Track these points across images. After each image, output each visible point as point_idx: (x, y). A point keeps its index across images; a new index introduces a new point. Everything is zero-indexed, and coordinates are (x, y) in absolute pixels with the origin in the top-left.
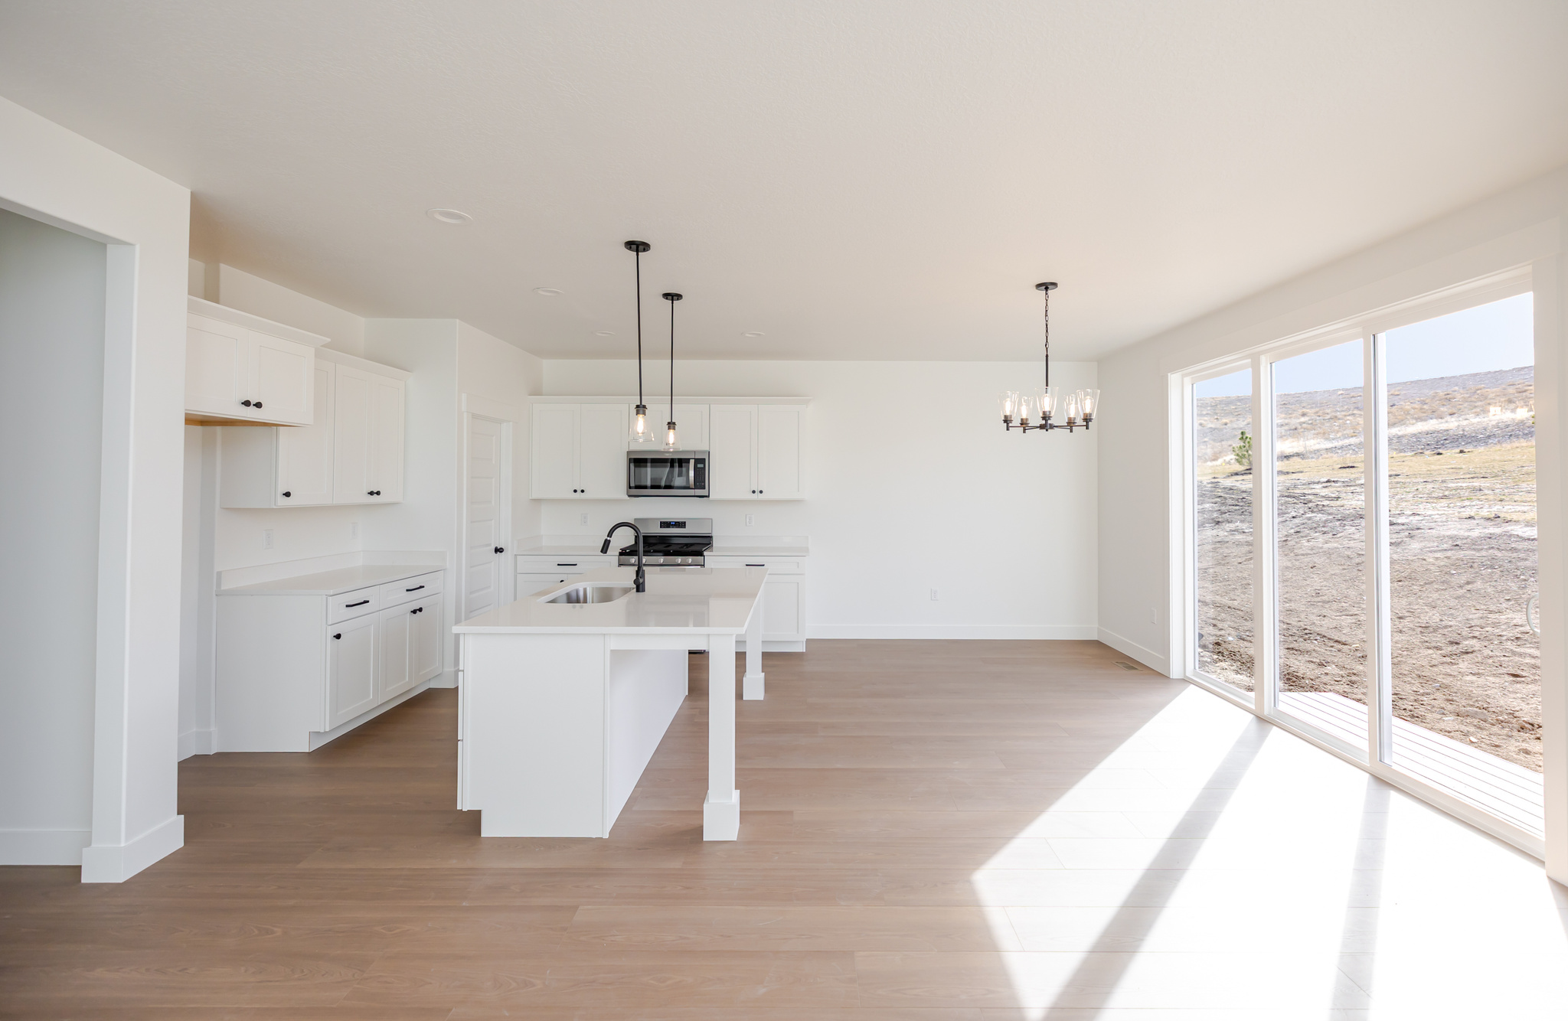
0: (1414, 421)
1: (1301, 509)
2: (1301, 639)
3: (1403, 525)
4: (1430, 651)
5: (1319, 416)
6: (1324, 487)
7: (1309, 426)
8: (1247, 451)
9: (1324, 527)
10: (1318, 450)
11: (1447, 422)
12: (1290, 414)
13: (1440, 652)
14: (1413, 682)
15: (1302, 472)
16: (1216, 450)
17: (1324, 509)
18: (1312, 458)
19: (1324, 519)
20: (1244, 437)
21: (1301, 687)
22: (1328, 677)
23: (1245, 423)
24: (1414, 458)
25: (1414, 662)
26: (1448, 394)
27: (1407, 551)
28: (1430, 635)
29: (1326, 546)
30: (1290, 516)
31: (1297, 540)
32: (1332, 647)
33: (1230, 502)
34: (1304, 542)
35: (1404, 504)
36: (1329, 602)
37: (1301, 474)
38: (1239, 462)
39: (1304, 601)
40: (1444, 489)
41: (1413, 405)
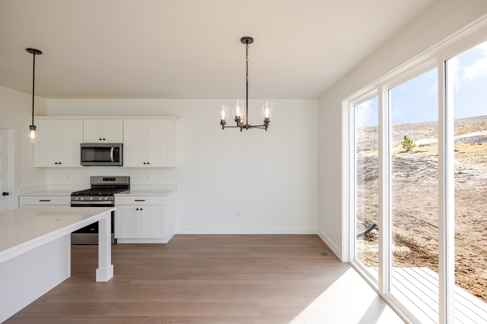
0: (471, 132)
1: (425, 166)
2: (420, 226)
3: (466, 174)
4: (477, 233)
5: (436, 130)
6: (435, 157)
7: (432, 134)
8: (407, 144)
9: (433, 174)
10: (435, 143)
11: (483, 132)
12: (425, 130)
13: (482, 233)
14: (469, 249)
15: (427, 151)
16: (397, 143)
17: (434, 166)
18: (432, 146)
19: (434, 171)
20: (406, 138)
21: (418, 251)
22: (431, 246)
23: (408, 133)
24: (471, 146)
25: (470, 238)
26: (483, 122)
27: (467, 185)
28: (477, 225)
29: (434, 183)
30: (420, 169)
31: (422, 180)
32: (434, 230)
33: (398, 163)
34: (425, 181)
35: (466, 165)
36: (433, 208)
37: (427, 152)
38: (404, 148)
39: (423, 207)
40: (483, 158)
41: (470, 126)
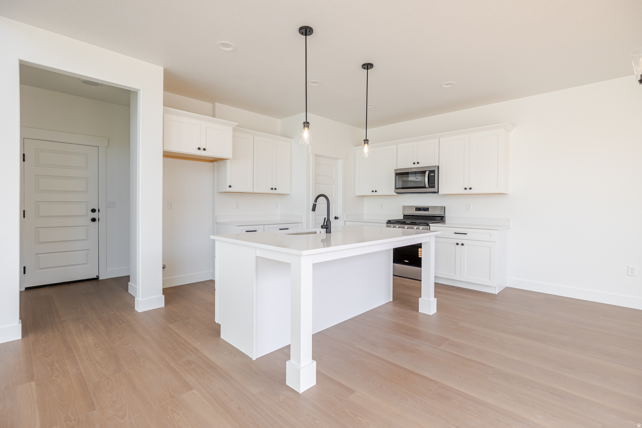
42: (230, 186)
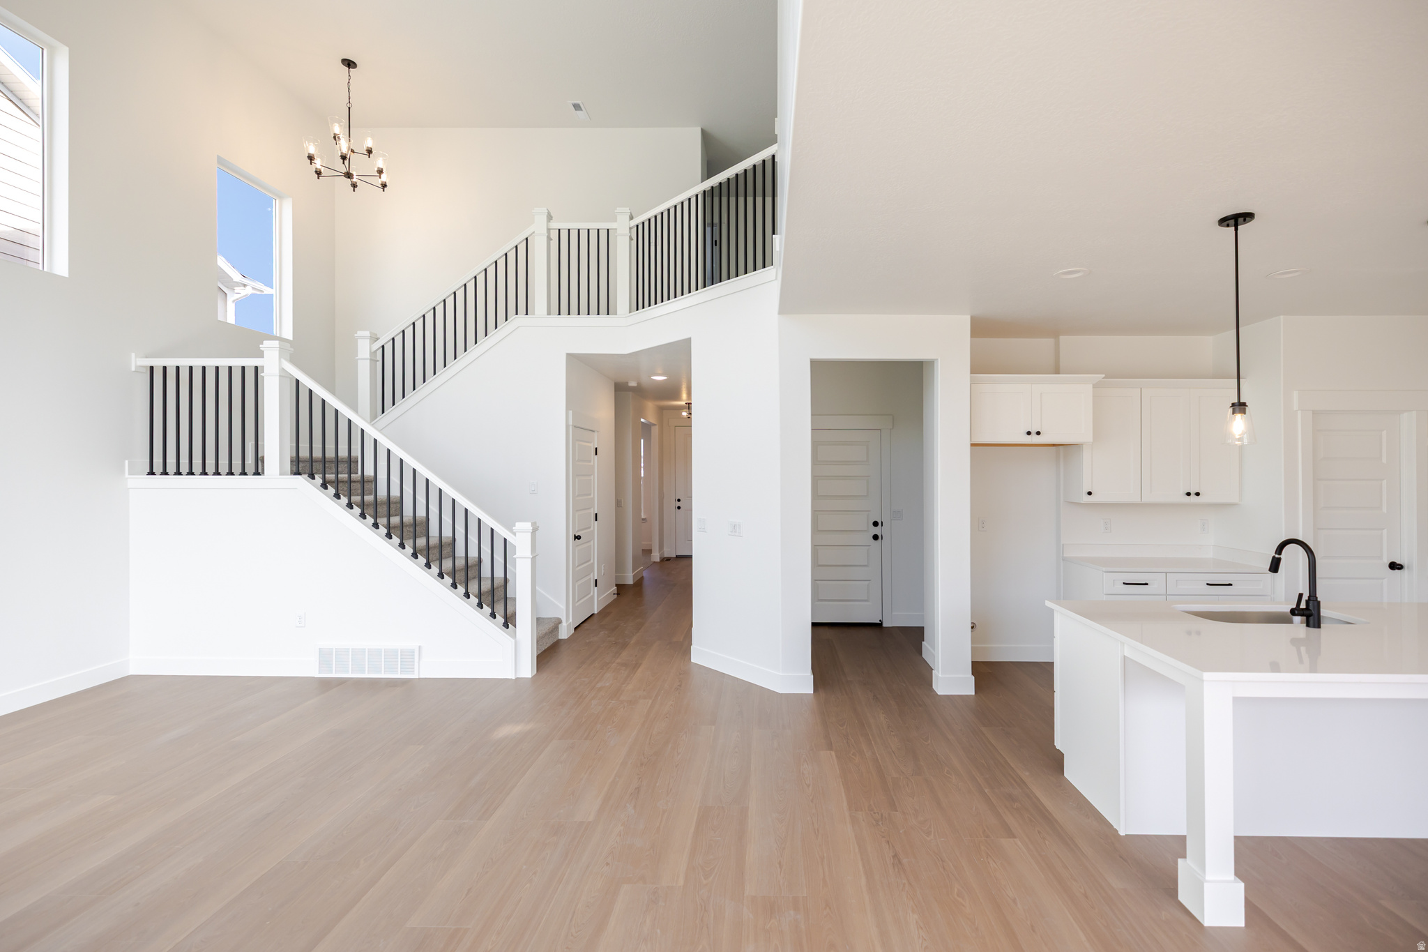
42: (1090, 493)
